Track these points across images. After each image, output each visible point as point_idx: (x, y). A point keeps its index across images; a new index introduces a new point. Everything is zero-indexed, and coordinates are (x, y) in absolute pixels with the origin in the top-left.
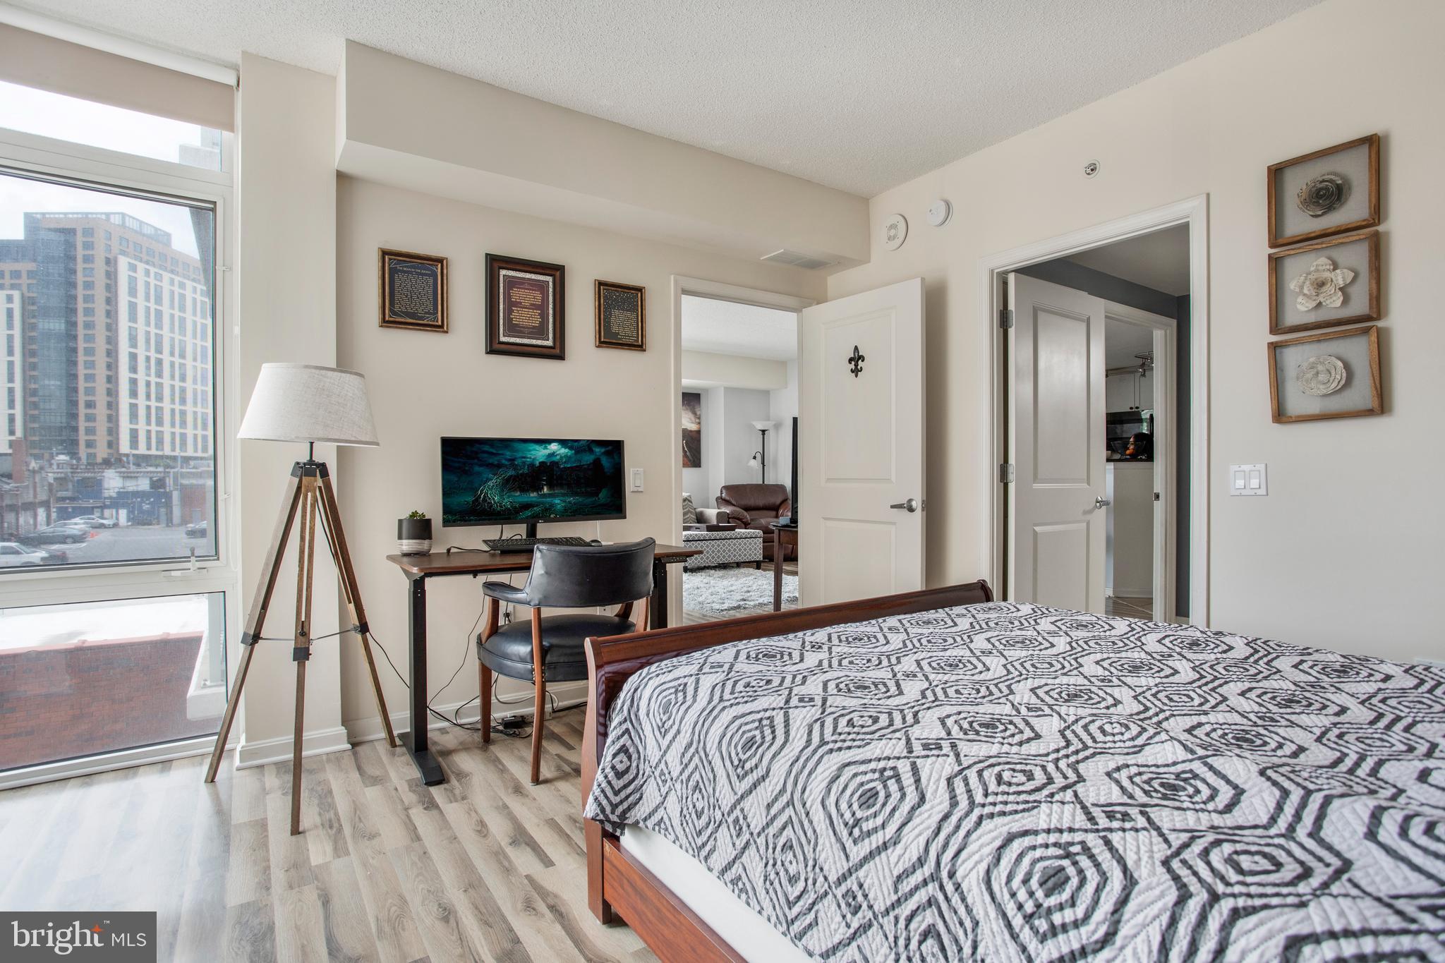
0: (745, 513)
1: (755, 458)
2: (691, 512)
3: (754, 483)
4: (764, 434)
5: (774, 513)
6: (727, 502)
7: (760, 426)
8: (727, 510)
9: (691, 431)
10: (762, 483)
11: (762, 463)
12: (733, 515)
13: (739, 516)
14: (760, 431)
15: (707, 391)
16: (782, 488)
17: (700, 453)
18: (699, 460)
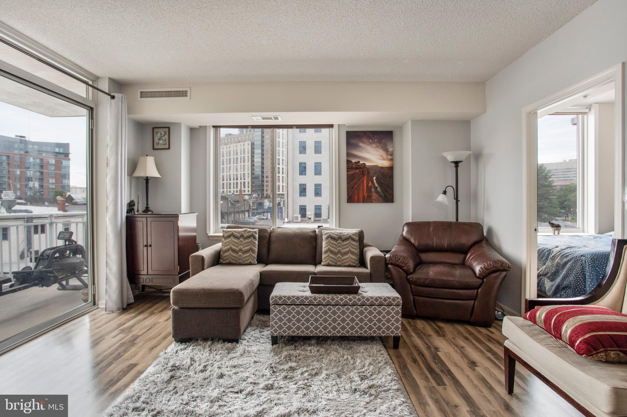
1: (445, 193)
2: (352, 253)
4: (457, 167)
7: (450, 157)
9: (382, 168)
10: (455, 221)
11: (455, 199)
12: (391, 261)
13: (397, 263)
14: (451, 162)
15: (401, 128)
16: (477, 227)
17: (393, 189)
18: (392, 195)
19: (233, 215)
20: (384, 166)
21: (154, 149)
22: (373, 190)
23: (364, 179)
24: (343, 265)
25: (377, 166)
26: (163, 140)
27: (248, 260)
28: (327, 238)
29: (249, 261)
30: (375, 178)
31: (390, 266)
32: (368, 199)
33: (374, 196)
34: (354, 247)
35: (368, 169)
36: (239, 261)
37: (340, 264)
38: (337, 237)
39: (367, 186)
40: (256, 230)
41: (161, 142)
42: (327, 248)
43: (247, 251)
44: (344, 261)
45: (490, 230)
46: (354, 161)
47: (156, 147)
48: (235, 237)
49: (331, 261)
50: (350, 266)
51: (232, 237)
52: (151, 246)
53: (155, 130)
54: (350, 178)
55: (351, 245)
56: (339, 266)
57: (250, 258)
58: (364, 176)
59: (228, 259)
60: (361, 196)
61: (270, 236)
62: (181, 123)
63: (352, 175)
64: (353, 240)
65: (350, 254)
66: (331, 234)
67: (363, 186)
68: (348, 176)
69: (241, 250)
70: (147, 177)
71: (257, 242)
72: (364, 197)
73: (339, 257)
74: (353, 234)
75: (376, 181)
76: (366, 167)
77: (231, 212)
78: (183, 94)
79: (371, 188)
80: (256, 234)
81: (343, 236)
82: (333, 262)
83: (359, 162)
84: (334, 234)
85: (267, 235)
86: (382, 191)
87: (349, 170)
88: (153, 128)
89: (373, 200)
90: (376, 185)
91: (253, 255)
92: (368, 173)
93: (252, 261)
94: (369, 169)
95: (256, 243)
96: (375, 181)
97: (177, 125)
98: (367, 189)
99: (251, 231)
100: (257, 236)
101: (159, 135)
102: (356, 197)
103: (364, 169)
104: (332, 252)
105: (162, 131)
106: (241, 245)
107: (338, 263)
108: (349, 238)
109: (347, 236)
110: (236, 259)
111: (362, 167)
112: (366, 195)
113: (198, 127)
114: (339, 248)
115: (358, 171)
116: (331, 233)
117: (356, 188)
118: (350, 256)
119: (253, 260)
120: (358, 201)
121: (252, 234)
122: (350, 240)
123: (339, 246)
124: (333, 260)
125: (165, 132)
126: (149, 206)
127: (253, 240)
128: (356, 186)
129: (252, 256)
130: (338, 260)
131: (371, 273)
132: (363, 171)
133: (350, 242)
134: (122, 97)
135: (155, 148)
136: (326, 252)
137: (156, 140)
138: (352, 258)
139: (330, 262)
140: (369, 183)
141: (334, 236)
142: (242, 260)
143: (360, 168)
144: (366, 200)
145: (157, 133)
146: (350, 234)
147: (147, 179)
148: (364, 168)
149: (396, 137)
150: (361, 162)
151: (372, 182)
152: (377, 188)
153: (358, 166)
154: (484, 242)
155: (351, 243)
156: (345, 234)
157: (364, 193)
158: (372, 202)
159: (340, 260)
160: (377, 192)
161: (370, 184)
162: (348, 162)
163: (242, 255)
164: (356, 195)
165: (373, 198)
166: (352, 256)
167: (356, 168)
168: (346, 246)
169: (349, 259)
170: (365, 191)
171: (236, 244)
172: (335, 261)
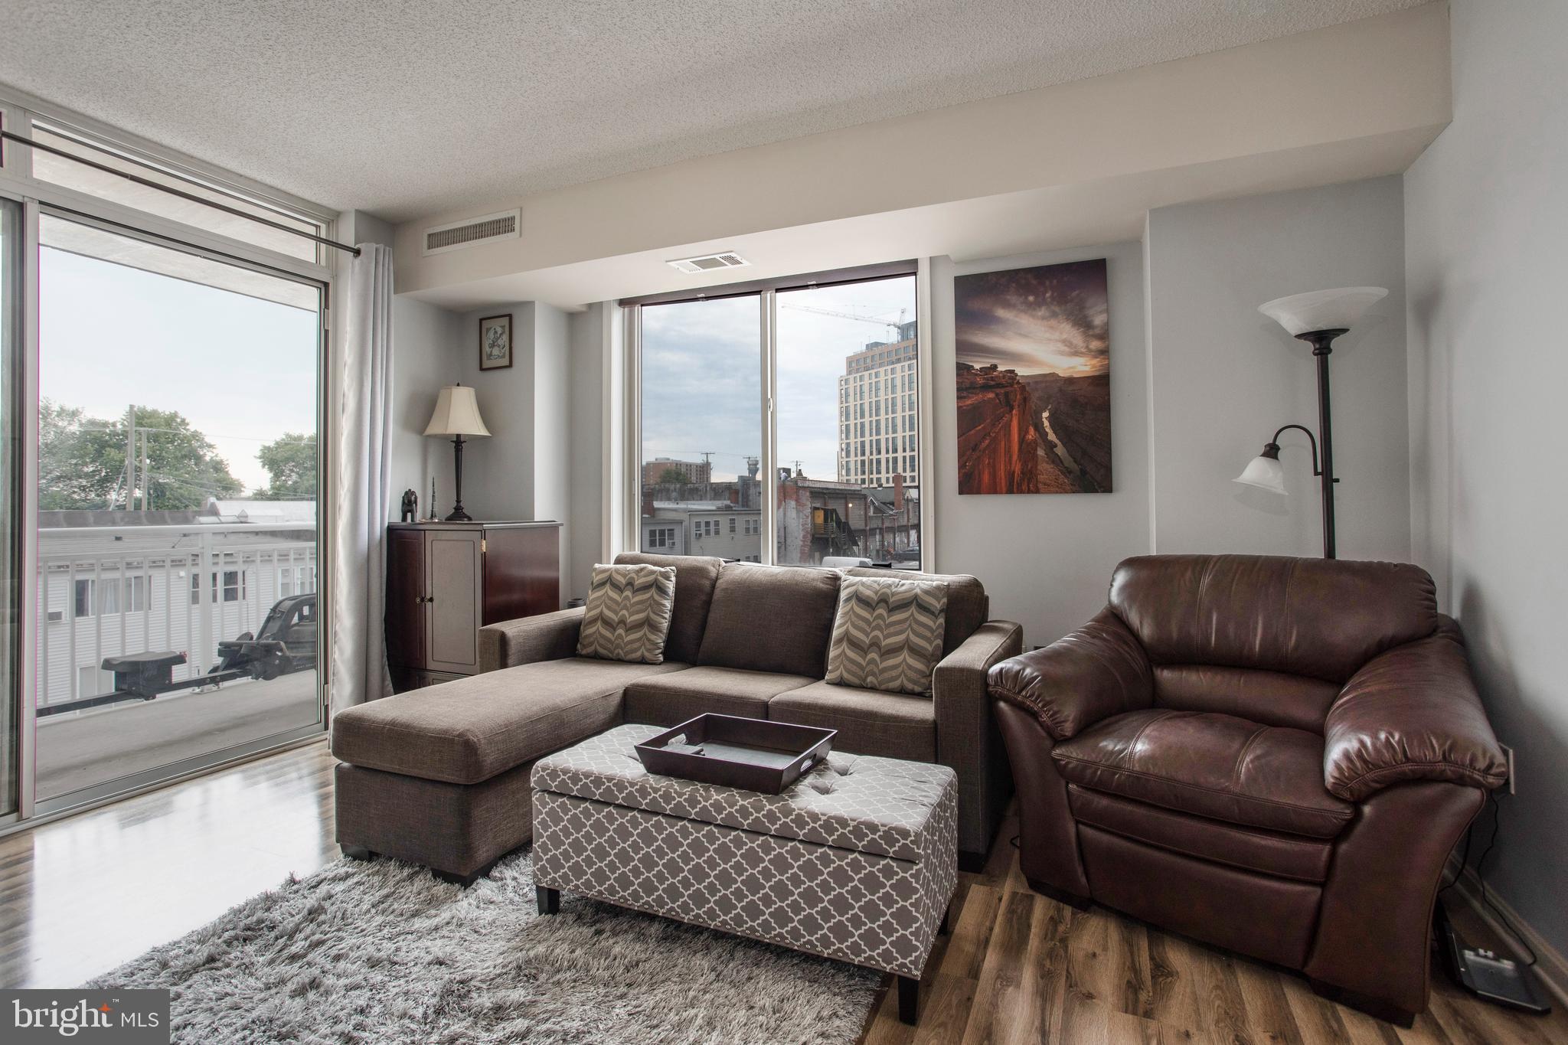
1: (1272, 451)
2: (915, 651)
4: (1323, 350)
9: (1070, 381)
10: (1320, 554)
11: (1316, 473)
12: (1000, 686)
13: (1021, 698)
14: (1299, 336)
15: (1133, 244)
16: (1402, 580)
17: (1110, 449)
18: (1108, 469)
20: (1075, 376)
21: (482, 369)
22: (1041, 452)
23: (1011, 420)
24: (883, 687)
25: (1053, 375)
26: (499, 346)
27: (636, 650)
28: (848, 600)
29: (638, 654)
30: (1045, 415)
31: (1002, 704)
32: (1024, 483)
33: (1046, 470)
34: (921, 630)
35: (1023, 388)
36: (616, 652)
37: (875, 682)
38: (876, 598)
39: (1022, 440)
40: (668, 569)
41: (496, 351)
42: (845, 627)
43: (638, 626)
44: (886, 675)
45: (1472, 599)
46: (977, 366)
47: (487, 364)
48: (616, 587)
49: (848, 671)
50: (902, 693)
51: (608, 586)
52: (431, 600)
53: (486, 324)
54: (966, 419)
55: (915, 626)
56: (872, 689)
57: (644, 644)
58: (1011, 411)
59: (591, 644)
60: (1002, 473)
61: (713, 586)
62: (534, 302)
63: (975, 408)
64: (924, 608)
65: (905, 654)
66: (861, 588)
67: (1009, 441)
68: (961, 412)
69: (622, 622)
70: (458, 436)
71: (668, 604)
72: (1011, 475)
73: (872, 661)
74: (927, 592)
75: (1052, 426)
76: (1018, 383)
78: (504, 226)
79: (1033, 446)
80: (668, 578)
81: (893, 594)
82: (854, 674)
83: (994, 367)
84: (868, 587)
85: (707, 583)
86: (1071, 456)
87: (965, 394)
88: (481, 320)
89: (1040, 486)
90: (1052, 436)
91: (653, 637)
92: (1025, 400)
93: (647, 654)
94: (1027, 388)
95: (664, 605)
96: (1046, 423)
97: (527, 305)
98: (1020, 449)
99: (653, 572)
100: (671, 586)
101: (491, 335)
102: (986, 478)
103: (1009, 389)
104: (854, 644)
105: (498, 326)
106: (625, 608)
107: (869, 679)
108: (911, 602)
109: (907, 595)
110: (610, 646)
111: (1003, 381)
112: (1017, 468)
113: (584, 309)
114: (877, 633)
115: (991, 395)
116: (863, 584)
117: (985, 450)
118: (905, 659)
119: (648, 650)
120: (994, 490)
121: (656, 580)
122: (913, 609)
123: (878, 627)
124: (854, 668)
125: (503, 327)
126: (462, 504)
127: (657, 597)
128: (987, 442)
129: (649, 640)
130: (867, 669)
131: (935, 722)
132: (1007, 395)
133: (912, 614)
134: (377, 250)
135: (484, 366)
136: (840, 641)
137: (486, 349)
138: (910, 667)
139: (846, 675)
140: (1027, 432)
141: (868, 593)
142: (622, 650)
143: (999, 386)
144: (1019, 485)
145: (488, 330)
146: (918, 591)
147: (458, 442)
148: (1012, 386)
149: (1119, 280)
150: (1001, 368)
151: (1039, 427)
152: (1056, 446)
153: (992, 379)
154: (1438, 642)
155: (914, 618)
156: (904, 588)
157: (1011, 464)
158: (1037, 491)
159: (876, 670)
160: (1055, 460)
161: (1032, 434)
162: (962, 369)
163: (624, 635)
164: (986, 472)
165: (1041, 478)
166: (911, 661)
167: (986, 388)
168: (898, 628)
169: (900, 669)
170: (1015, 457)
171: (615, 606)
172: (861, 673)
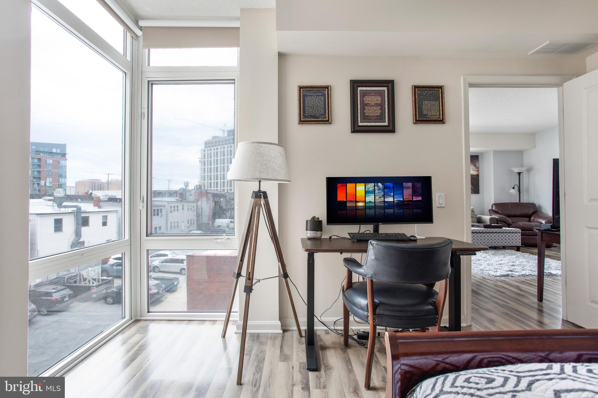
0: (508, 219)
1: (514, 188)
2: (475, 218)
3: (513, 202)
4: (519, 175)
5: (527, 219)
6: (496, 212)
7: (517, 170)
8: (496, 216)
9: (474, 175)
10: (518, 202)
11: (518, 191)
12: (500, 220)
13: (504, 220)
14: (516, 173)
15: (483, 154)
16: (533, 205)
17: (479, 186)
18: (478, 190)
19: (230, 212)
77: (229, 209)
149: (480, 159)
154: (538, 212)
